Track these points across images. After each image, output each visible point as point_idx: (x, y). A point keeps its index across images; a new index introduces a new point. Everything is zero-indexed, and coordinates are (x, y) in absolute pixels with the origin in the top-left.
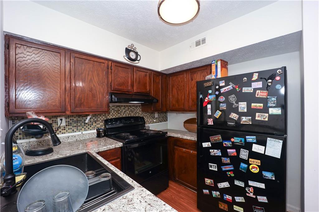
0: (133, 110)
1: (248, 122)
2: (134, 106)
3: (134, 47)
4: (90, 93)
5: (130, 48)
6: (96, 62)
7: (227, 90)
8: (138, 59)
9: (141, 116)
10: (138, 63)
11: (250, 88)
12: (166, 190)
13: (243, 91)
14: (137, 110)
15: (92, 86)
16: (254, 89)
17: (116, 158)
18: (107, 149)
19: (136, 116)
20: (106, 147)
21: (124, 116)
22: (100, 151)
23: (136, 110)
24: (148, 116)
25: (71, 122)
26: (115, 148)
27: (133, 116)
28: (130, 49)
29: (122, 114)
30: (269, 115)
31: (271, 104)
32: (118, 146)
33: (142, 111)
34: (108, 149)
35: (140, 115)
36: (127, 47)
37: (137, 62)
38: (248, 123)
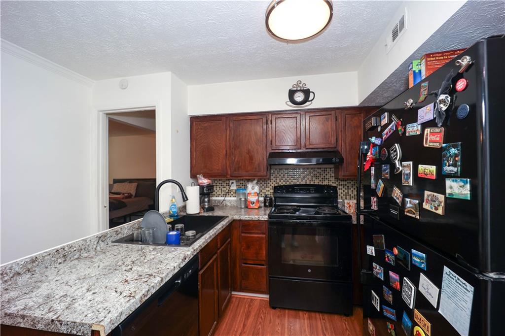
0: (318, 175)
1: (414, 214)
2: (320, 169)
3: (301, 85)
4: (247, 155)
5: (295, 87)
6: (250, 121)
7: (389, 134)
8: (311, 98)
9: (334, 185)
10: (310, 104)
11: (415, 124)
12: (348, 318)
13: (407, 135)
14: (326, 175)
15: (250, 148)
16: (421, 124)
17: (260, 232)
18: (249, 219)
19: (323, 184)
20: (247, 216)
21: (303, 182)
22: (242, 219)
23: (324, 175)
24: (350, 185)
25: (241, 185)
26: (259, 220)
27: (317, 184)
28: (295, 89)
29: (300, 180)
30: (446, 199)
31: (449, 166)
32: (262, 219)
33: (335, 177)
34: (251, 219)
35: (331, 183)
36: (291, 87)
37: (308, 103)
38: (414, 216)
